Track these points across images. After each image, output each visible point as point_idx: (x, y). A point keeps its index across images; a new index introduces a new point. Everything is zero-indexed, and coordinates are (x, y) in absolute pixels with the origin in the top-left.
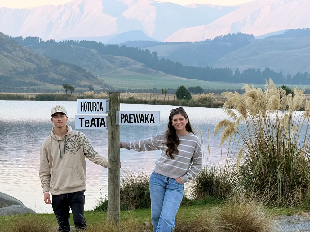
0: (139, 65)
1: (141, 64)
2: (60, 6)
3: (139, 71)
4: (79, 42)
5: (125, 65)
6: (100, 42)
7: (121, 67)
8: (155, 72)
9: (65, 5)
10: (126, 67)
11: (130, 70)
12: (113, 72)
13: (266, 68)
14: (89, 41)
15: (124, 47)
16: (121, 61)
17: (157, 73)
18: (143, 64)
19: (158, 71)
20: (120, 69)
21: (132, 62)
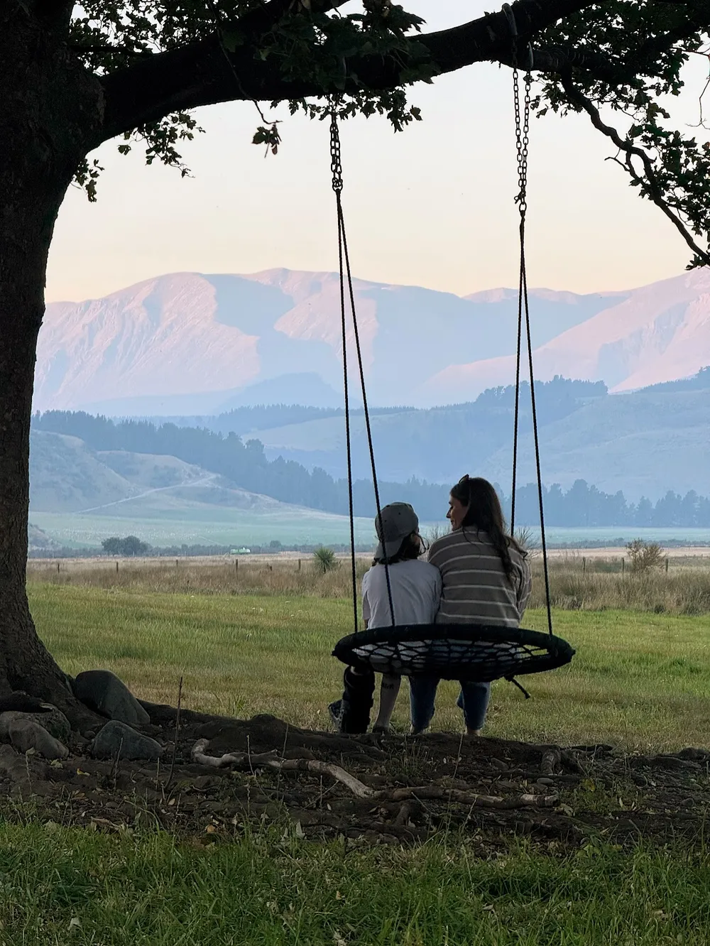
0: (207, 480)
1: (213, 476)
2: (88, 303)
3: (205, 496)
4: (42, 414)
5: (165, 479)
6: (100, 415)
7: (152, 486)
8: (249, 498)
9: (105, 301)
10: (168, 486)
11: (179, 494)
12: (125, 500)
13: (577, 482)
14: (69, 412)
15: (168, 427)
16: (156, 468)
17: (254, 500)
18: (219, 476)
19: (259, 496)
20: (150, 492)
21: (185, 471)
